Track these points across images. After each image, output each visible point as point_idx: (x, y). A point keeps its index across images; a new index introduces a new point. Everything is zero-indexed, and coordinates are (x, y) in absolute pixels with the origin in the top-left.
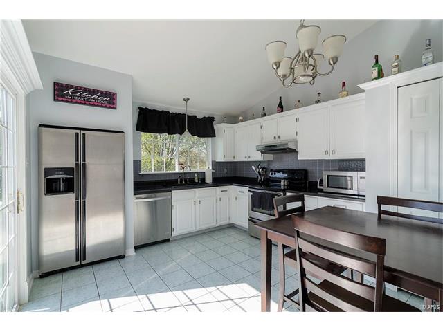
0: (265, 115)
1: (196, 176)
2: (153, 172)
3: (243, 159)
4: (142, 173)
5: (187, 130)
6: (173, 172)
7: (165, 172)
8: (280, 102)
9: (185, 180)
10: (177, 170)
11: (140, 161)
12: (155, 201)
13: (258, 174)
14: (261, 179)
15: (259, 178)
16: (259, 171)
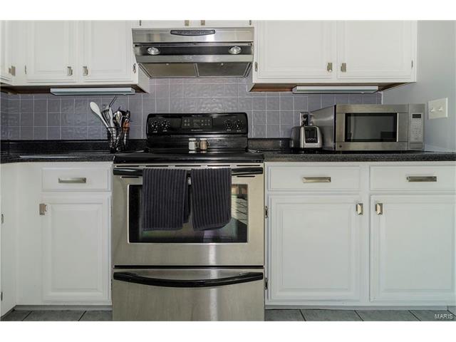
13: (112, 125)
14: (121, 139)
15: (115, 138)
16: (114, 118)
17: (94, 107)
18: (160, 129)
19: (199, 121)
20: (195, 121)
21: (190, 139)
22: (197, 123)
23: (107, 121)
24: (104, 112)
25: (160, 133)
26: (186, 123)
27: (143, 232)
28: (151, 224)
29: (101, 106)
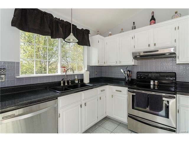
0: (135, 28)
1: (76, 77)
2: (35, 75)
3: (114, 64)
4: (21, 76)
5: (72, 34)
6: (56, 74)
7: (47, 74)
8: (153, 16)
9: (68, 82)
10: (59, 72)
11: (18, 63)
12: (40, 114)
13: (127, 75)
14: (129, 79)
15: (127, 79)
16: (127, 73)
17: (122, 70)
18: (141, 77)
19: (155, 75)
20: (153, 75)
21: (151, 81)
22: (154, 76)
23: (125, 74)
24: (124, 72)
25: (141, 78)
26: (150, 75)
27: (135, 107)
28: (137, 106)
29: (124, 70)
